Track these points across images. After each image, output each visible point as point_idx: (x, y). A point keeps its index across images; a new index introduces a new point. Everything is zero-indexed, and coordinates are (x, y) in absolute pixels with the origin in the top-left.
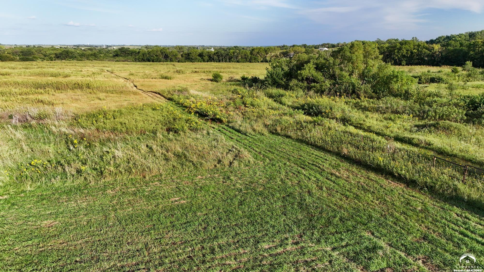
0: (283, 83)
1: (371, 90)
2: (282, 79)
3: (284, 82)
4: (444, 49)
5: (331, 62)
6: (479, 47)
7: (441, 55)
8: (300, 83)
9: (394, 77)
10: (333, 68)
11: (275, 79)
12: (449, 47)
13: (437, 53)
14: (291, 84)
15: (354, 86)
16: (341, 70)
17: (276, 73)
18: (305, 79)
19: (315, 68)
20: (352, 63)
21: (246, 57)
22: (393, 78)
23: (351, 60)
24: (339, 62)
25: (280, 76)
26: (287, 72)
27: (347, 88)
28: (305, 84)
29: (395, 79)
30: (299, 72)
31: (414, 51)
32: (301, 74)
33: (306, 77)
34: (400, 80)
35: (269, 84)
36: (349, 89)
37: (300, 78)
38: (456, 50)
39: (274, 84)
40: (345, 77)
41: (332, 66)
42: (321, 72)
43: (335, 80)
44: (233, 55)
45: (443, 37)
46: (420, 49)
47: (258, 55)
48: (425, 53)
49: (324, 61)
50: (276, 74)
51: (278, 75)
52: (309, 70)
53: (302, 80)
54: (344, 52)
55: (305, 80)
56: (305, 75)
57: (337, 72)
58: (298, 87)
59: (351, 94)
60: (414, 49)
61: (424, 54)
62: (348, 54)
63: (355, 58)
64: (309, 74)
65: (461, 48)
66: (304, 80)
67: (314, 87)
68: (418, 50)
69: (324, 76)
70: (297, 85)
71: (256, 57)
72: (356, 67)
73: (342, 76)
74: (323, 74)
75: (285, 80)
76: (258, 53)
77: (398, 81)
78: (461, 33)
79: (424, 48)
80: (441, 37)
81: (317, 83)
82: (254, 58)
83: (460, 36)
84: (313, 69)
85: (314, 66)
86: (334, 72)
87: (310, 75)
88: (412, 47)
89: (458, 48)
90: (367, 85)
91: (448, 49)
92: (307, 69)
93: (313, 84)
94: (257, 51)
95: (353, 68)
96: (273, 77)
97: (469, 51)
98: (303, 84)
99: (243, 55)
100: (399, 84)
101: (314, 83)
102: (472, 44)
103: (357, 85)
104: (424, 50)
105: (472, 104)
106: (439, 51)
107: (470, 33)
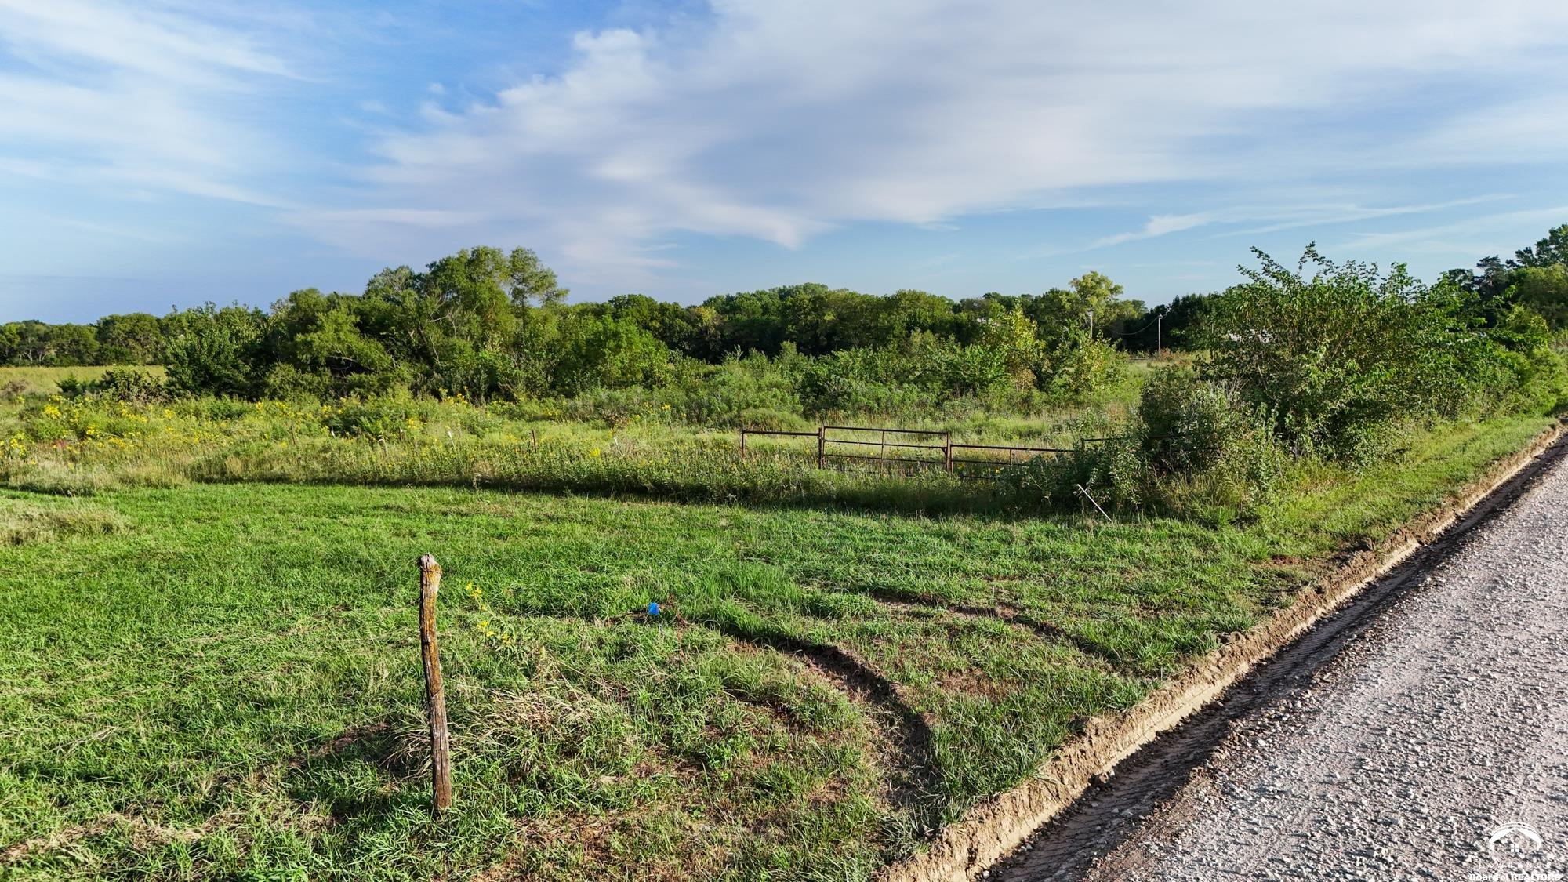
0: (241, 378)
1: (546, 378)
2: (236, 367)
3: (247, 375)
4: (726, 320)
5: (410, 304)
6: (807, 314)
7: (722, 335)
8: (308, 376)
9: (607, 339)
10: (419, 327)
11: (206, 368)
12: (738, 316)
13: (712, 330)
14: (273, 380)
15: (491, 371)
16: (448, 332)
17: (211, 346)
18: (323, 362)
19: (357, 325)
20: (478, 312)
21: (79, 351)
22: (606, 341)
23: (473, 302)
24: (437, 306)
25: (227, 358)
26: (253, 343)
27: (472, 379)
28: (327, 377)
29: (612, 344)
30: (299, 337)
31: (654, 323)
32: (308, 344)
33: (325, 353)
34: (625, 345)
35: (185, 386)
36: (479, 379)
37: (305, 357)
38: (753, 321)
39: (205, 384)
40: (461, 352)
41: (414, 319)
42: (380, 339)
43: (431, 363)
44: (18, 340)
45: (718, 298)
46: (667, 320)
47: (131, 342)
48: (681, 330)
49: (385, 306)
50: (209, 351)
51: (218, 353)
52: (336, 331)
53: (314, 366)
54: (451, 277)
55: (327, 366)
56: (322, 348)
57: (435, 337)
58: (300, 388)
59: (488, 397)
60: (651, 320)
61: (679, 333)
62: (464, 283)
63: (486, 296)
64: (336, 345)
65: (766, 317)
66: (319, 365)
67: (359, 387)
68: (662, 322)
69: (392, 352)
70: (295, 384)
71: (124, 349)
72: (492, 325)
73: (452, 349)
74: (387, 347)
75: (248, 369)
76: (131, 334)
77: (620, 347)
78: (760, 290)
79: (677, 316)
80: (715, 300)
81: (368, 372)
82: (116, 352)
83: (759, 296)
84: (349, 328)
85: (353, 318)
86: (422, 338)
87: (339, 348)
88: (646, 313)
89: (758, 316)
90: (533, 361)
91: (737, 320)
92: (329, 327)
93: (354, 377)
94: (128, 328)
95: (484, 325)
96: (199, 359)
97: (785, 322)
98: (316, 379)
99: (65, 342)
100: (625, 356)
101: (358, 372)
102: (789, 307)
103: (500, 369)
104: (678, 321)
105: (811, 386)
106: (714, 326)
107: (781, 291)
